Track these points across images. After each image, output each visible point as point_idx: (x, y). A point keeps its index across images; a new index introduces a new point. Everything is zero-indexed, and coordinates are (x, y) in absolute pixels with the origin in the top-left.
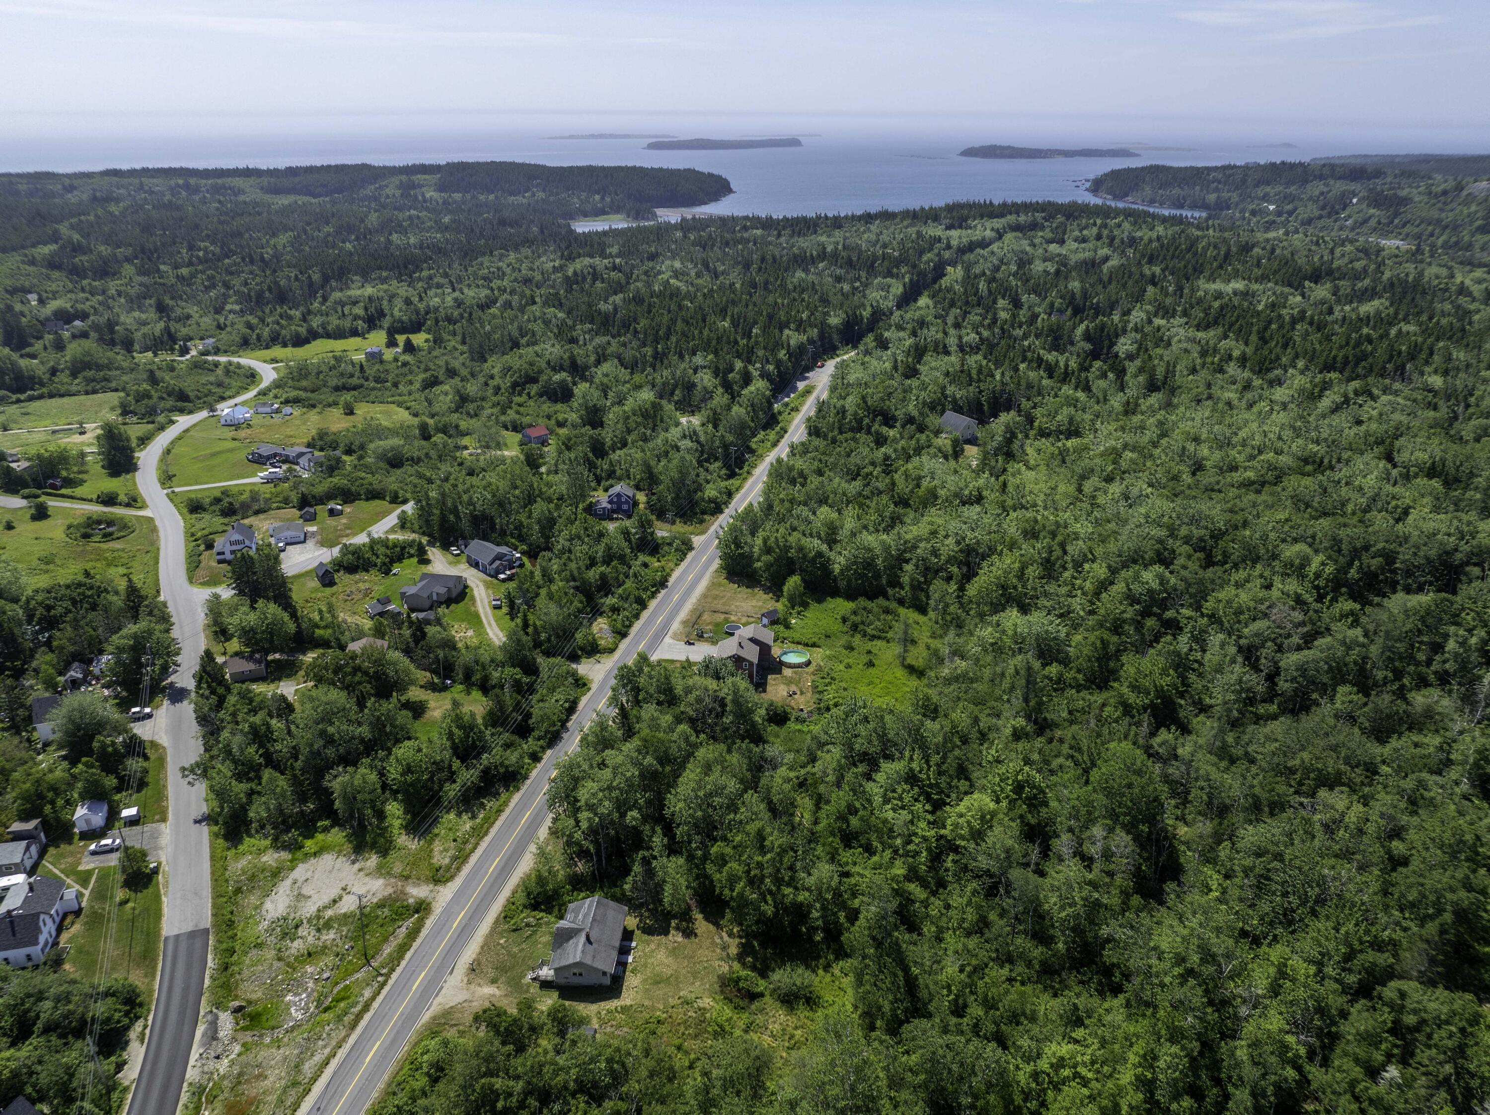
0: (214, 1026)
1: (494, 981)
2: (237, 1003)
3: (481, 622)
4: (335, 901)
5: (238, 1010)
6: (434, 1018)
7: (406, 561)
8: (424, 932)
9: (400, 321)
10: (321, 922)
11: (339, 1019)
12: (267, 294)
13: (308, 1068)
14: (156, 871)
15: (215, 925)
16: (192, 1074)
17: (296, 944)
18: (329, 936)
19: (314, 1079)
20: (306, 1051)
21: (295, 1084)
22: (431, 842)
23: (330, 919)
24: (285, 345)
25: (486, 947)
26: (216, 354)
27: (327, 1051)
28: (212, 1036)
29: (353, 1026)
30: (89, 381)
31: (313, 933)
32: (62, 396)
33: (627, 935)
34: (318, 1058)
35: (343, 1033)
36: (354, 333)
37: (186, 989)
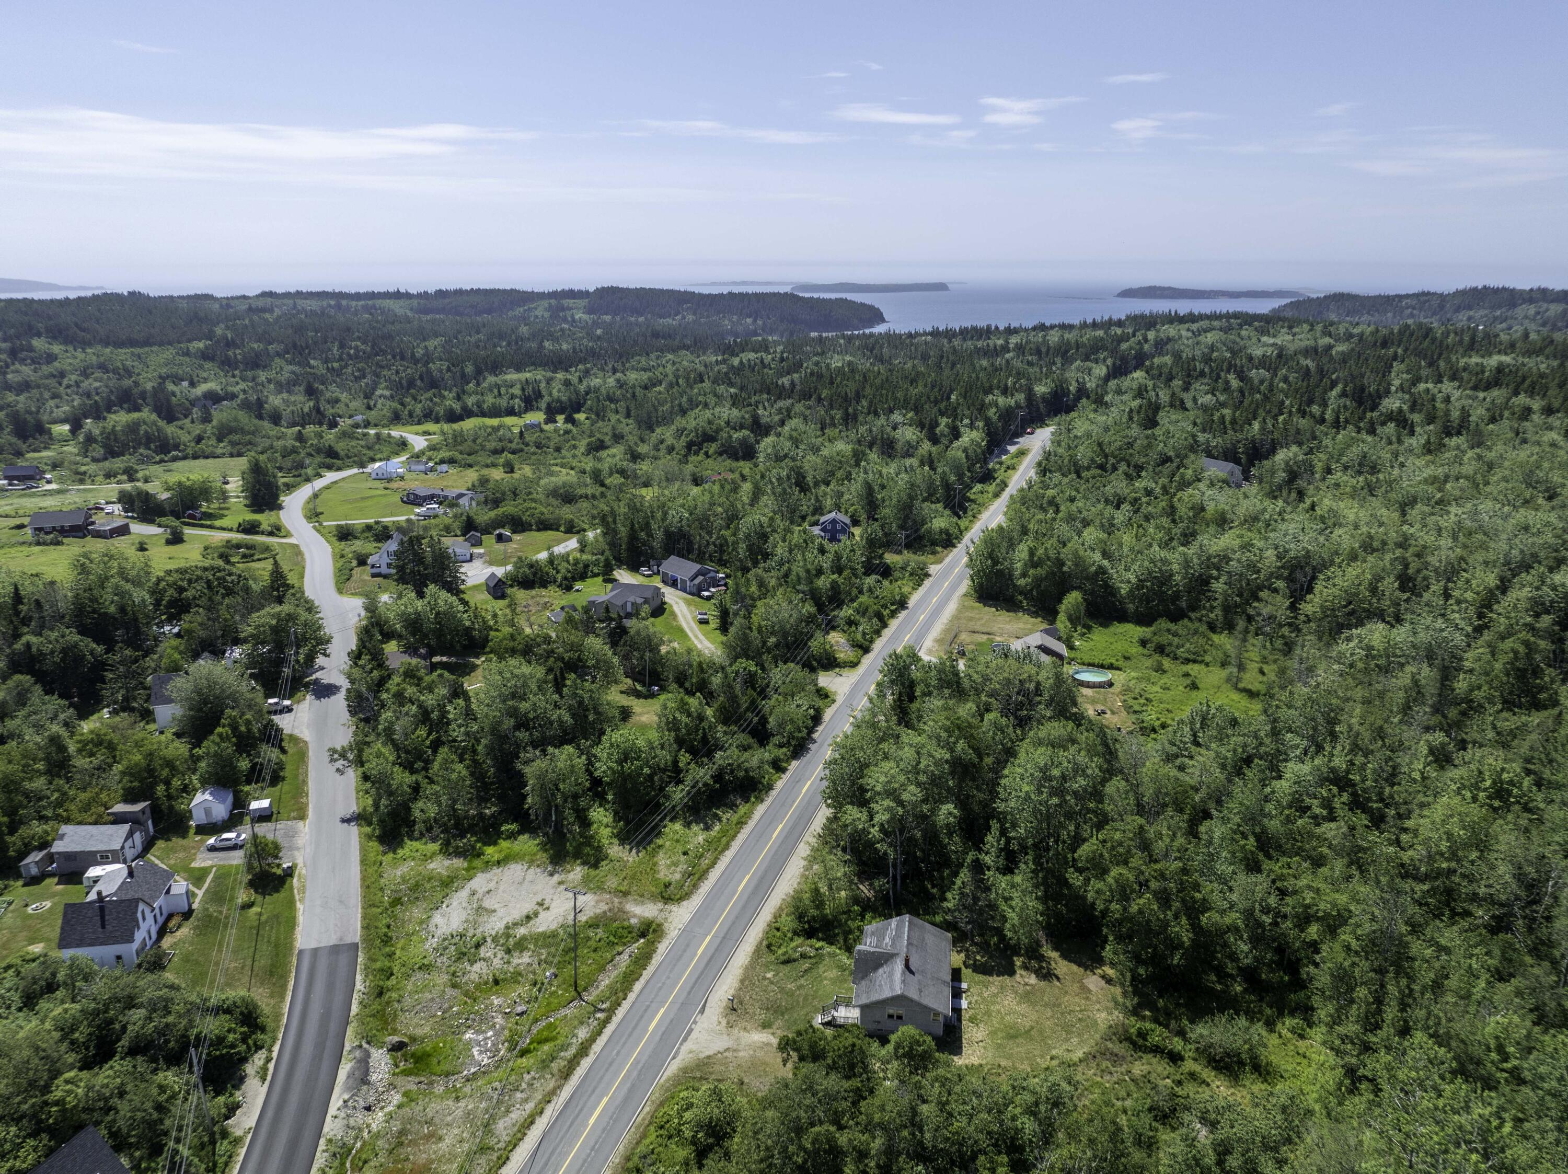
0: (364, 1065)
1: (765, 1026)
2: (396, 1039)
3: (686, 635)
4: (528, 918)
5: (398, 1047)
6: (685, 1070)
7: (589, 581)
8: (656, 959)
9: (559, 401)
10: (511, 941)
11: (544, 1065)
12: (419, 383)
13: (503, 1128)
14: (289, 873)
15: (367, 939)
16: (332, 1127)
17: (477, 967)
18: (523, 960)
19: (514, 1144)
20: (501, 1106)
21: (484, 1149)
22: (654, 854)
23: (524, 938)
24: (437, 421)
25: (746, 981)
26: (366, 427)
27: (530, 1106)
28: (362, 1077)
29: (566, 1074)
30: (233, 444)
31: (501, 954)
32: (207, 457)
33: (956, 975)
34: (517, 1115)
35: (551, 1084)
36: (511, 412)
37: (326, 1017)
